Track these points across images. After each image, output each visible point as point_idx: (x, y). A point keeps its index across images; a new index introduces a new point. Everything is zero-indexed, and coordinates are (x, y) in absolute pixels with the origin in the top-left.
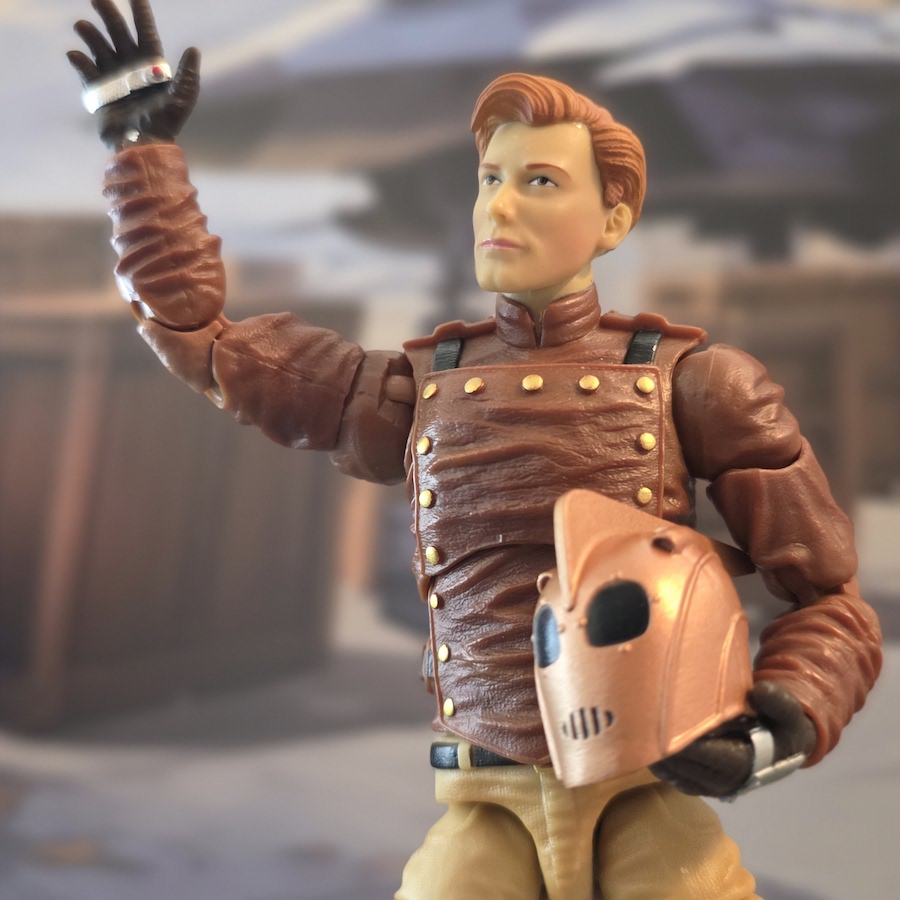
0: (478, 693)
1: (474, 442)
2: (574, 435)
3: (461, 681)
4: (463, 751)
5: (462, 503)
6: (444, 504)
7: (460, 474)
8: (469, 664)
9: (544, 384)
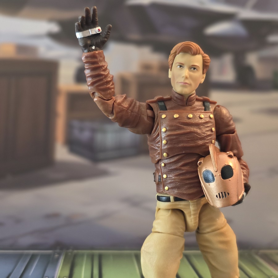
0: (176, 185)
1: (178, 130)
2: (200, 129)
3: (170, 183)
4: (172, 198)
5: (175, 144)
6: (170, 144)
7: (174, 137)
8: (173, 179)
9: (193, 116)
